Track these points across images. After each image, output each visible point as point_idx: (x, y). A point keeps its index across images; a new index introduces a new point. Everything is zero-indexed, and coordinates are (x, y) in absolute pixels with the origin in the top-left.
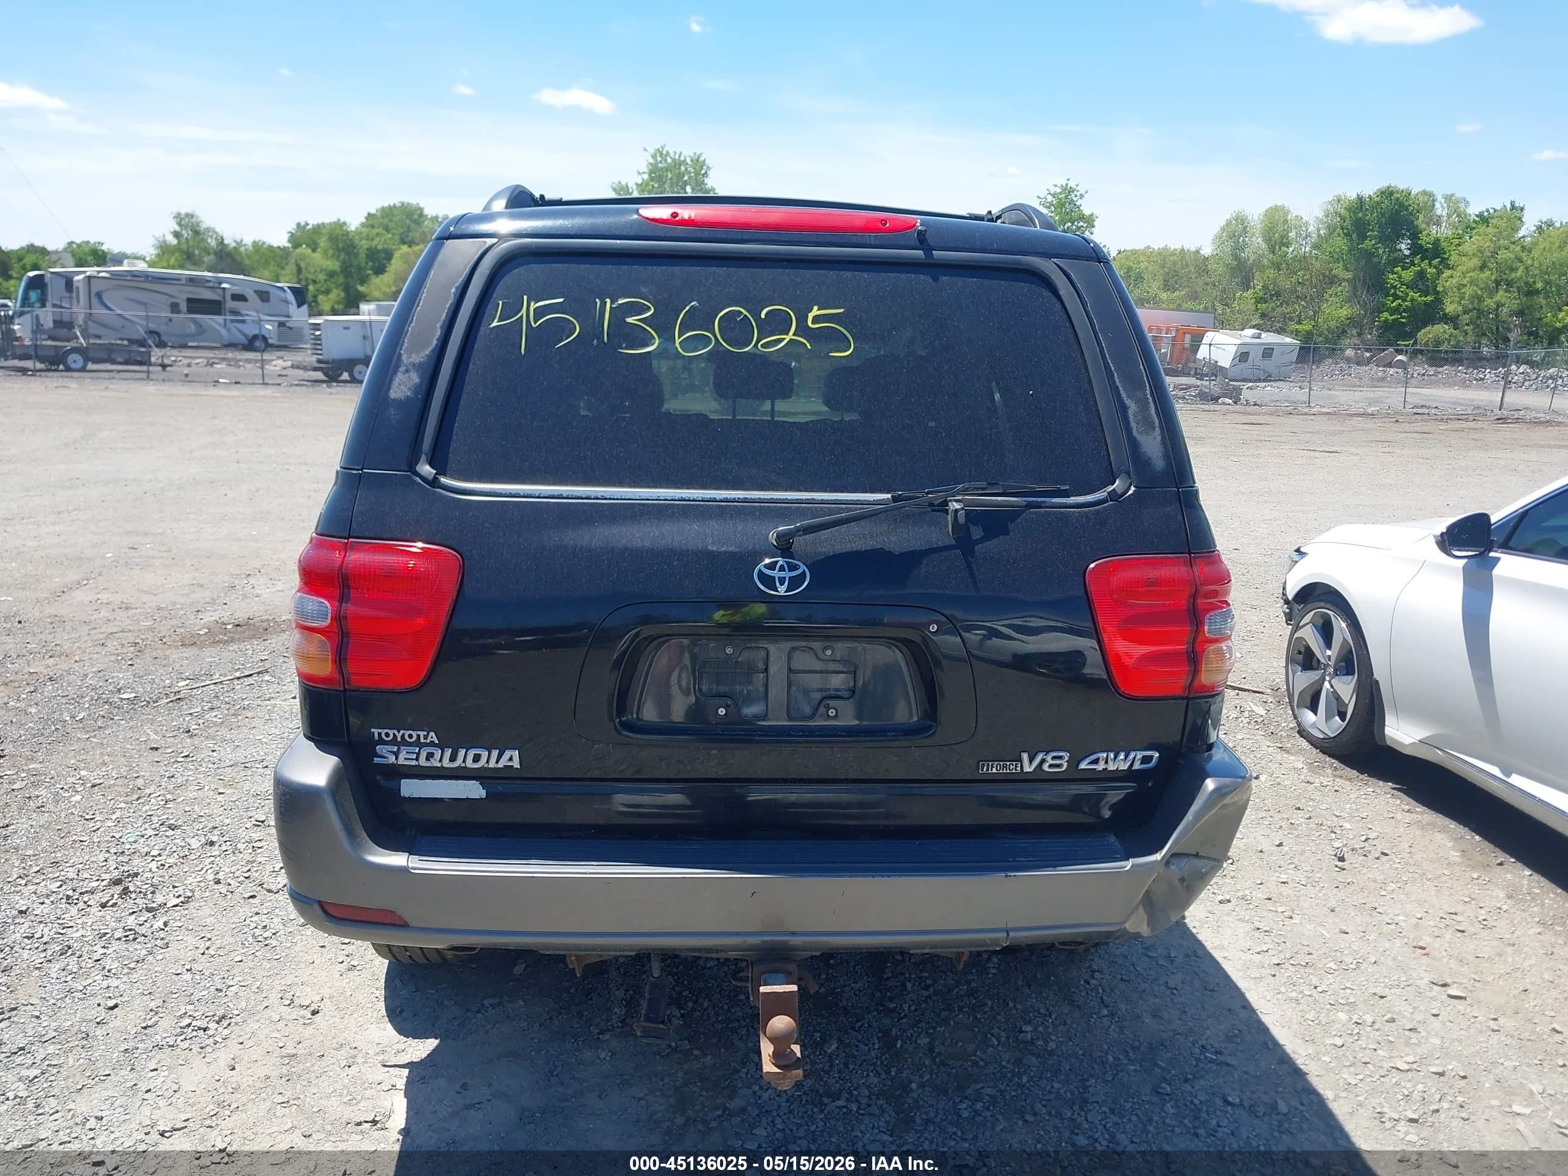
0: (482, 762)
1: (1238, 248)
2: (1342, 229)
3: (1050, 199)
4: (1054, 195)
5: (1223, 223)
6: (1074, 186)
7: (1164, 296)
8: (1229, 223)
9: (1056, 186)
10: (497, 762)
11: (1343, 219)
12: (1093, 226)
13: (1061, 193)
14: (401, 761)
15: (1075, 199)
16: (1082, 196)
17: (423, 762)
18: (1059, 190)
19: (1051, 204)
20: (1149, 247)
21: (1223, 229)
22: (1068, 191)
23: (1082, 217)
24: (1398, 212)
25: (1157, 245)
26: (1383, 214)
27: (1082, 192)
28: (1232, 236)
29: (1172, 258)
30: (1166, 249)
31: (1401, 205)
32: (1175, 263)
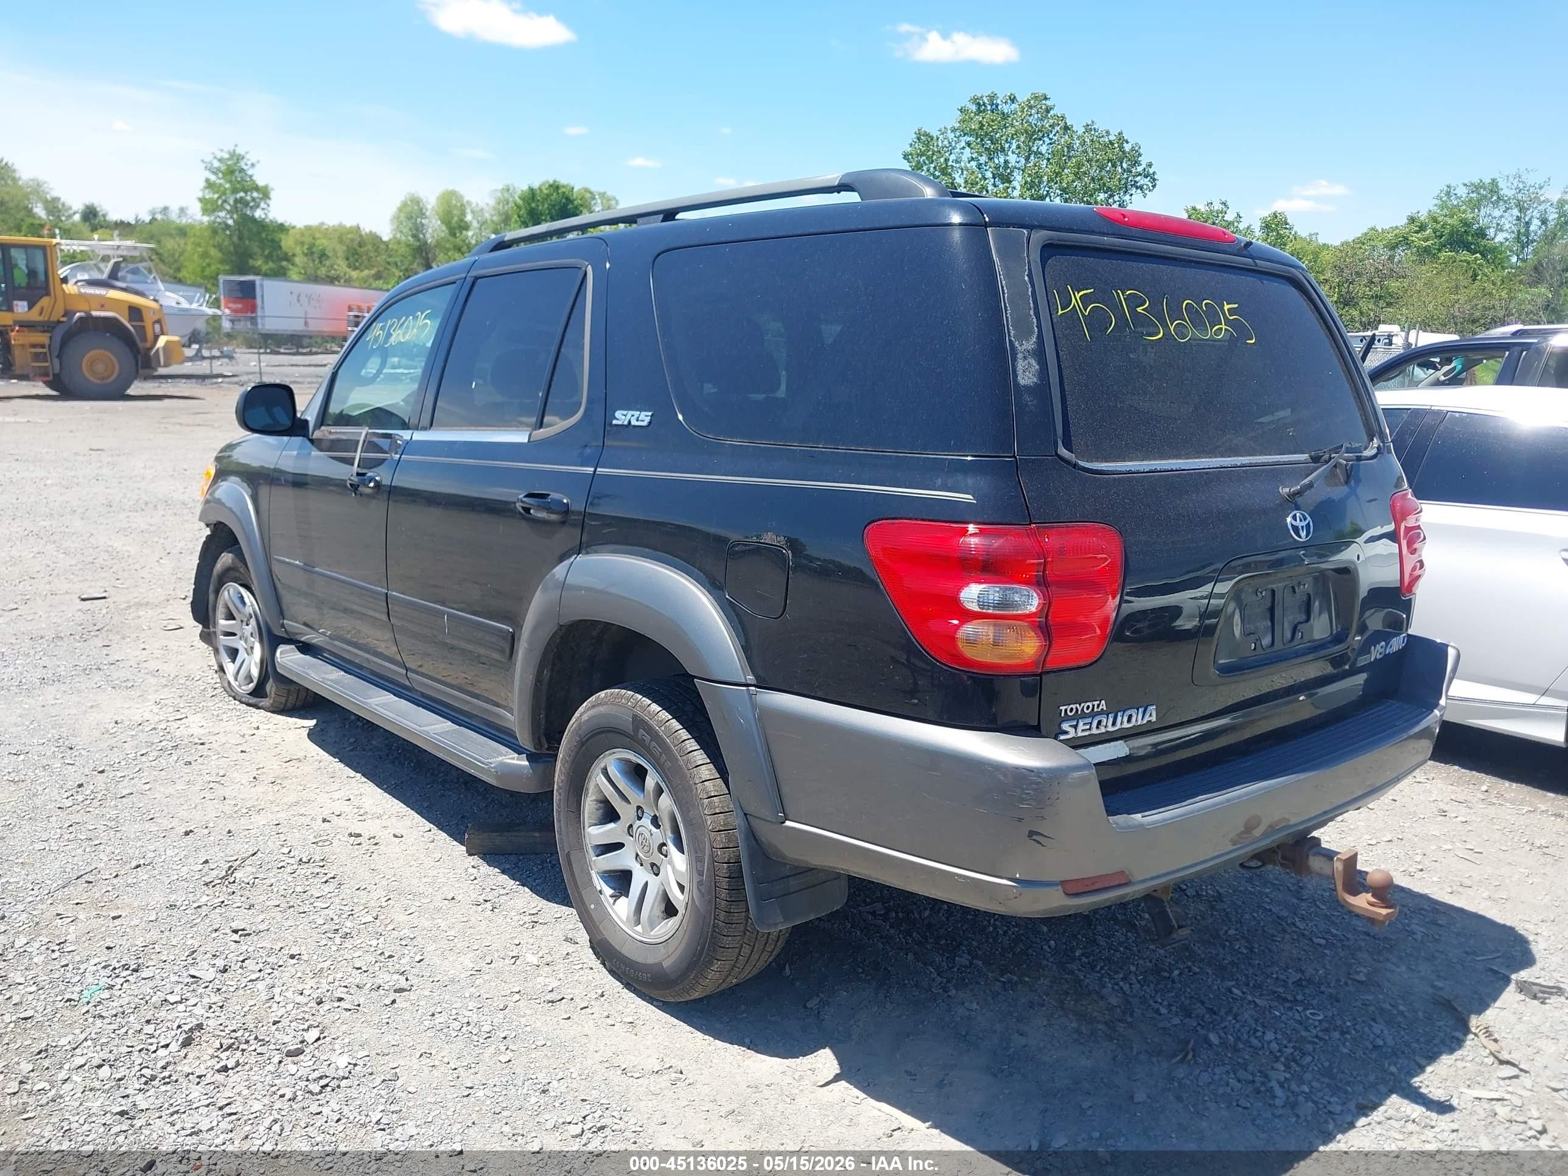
0: (1133, 722)
1: (417, 230)
2: (519, 216)
3: (216, 164)
4: (220, 160)
5: (398, 204)
6: (242, 153)
7: (354, 274)
8: (405, 205)
9: (222, 150)
10: (1142, 719)
11: (518, 207)
12: (270, 199)
13: (228, 159)
14: (1080, 734)
15: (245, 168)
16: (253, 165)
17: (1094, 731)
18: (226, 156)
19: (219, 169)
20: (323, 224)
21: (400, 210)
22: (237, 158)
23: (257, 188)
24: (565, 205)
25: (332, 221)
26: (554, 206)
27: (254, 160)
28: (410, 218)
29: (349, 236)
30: (341, 225)
31: (567, 199)
32: (352, 240)
